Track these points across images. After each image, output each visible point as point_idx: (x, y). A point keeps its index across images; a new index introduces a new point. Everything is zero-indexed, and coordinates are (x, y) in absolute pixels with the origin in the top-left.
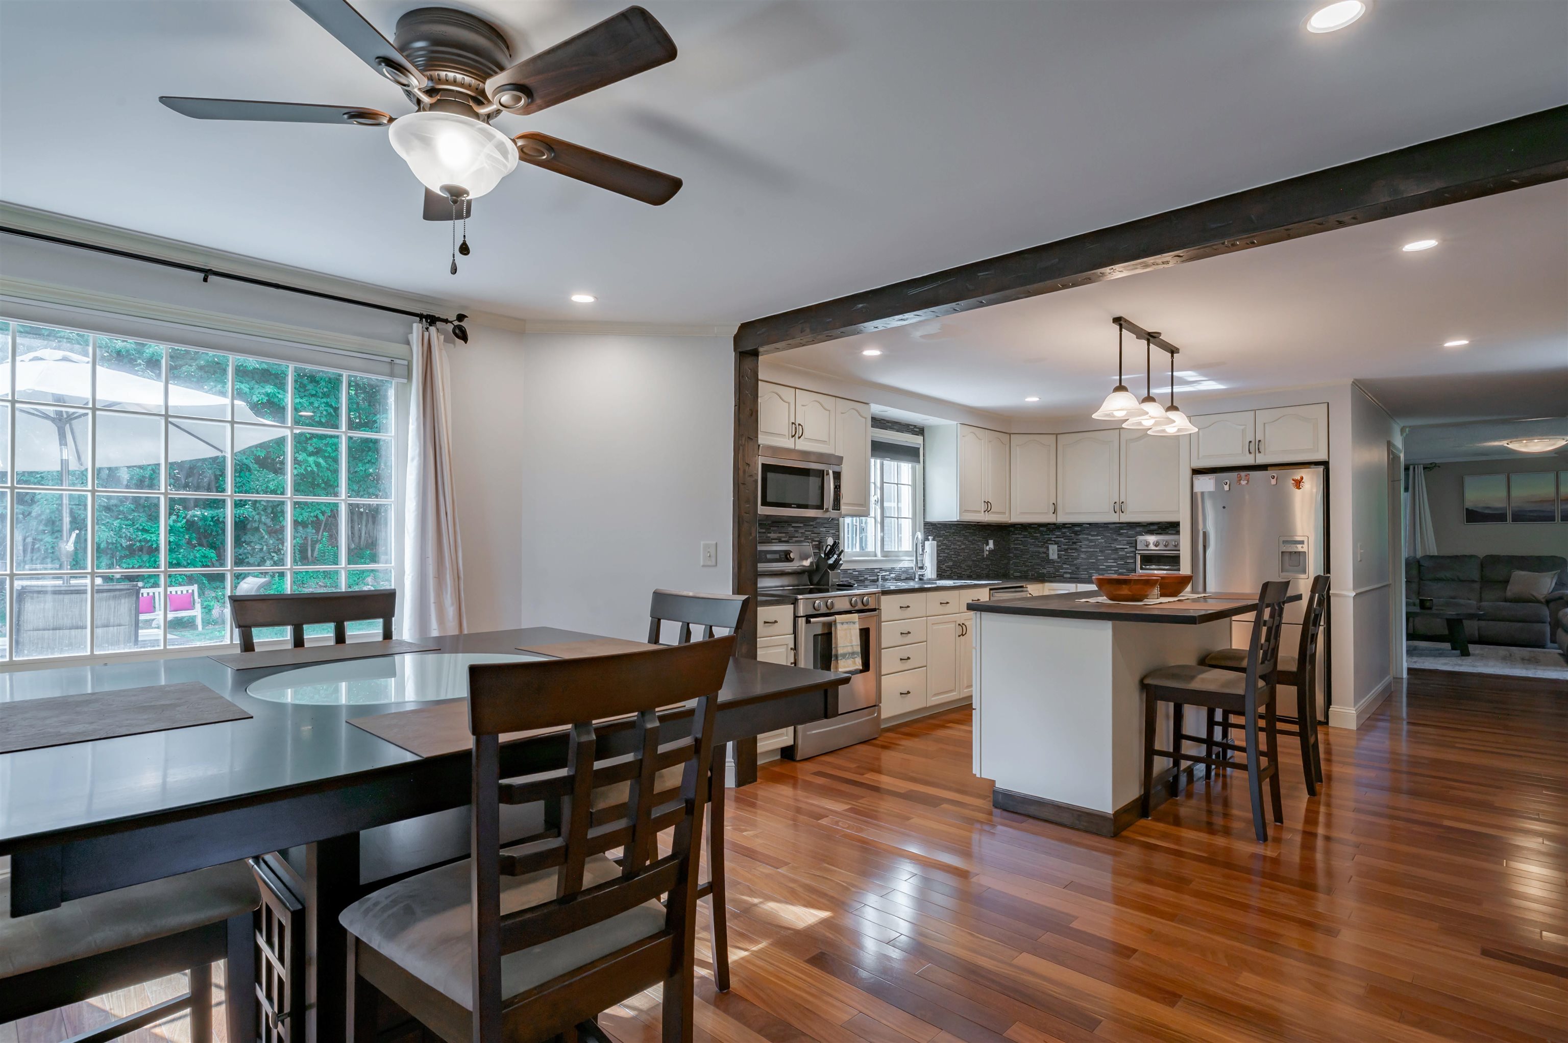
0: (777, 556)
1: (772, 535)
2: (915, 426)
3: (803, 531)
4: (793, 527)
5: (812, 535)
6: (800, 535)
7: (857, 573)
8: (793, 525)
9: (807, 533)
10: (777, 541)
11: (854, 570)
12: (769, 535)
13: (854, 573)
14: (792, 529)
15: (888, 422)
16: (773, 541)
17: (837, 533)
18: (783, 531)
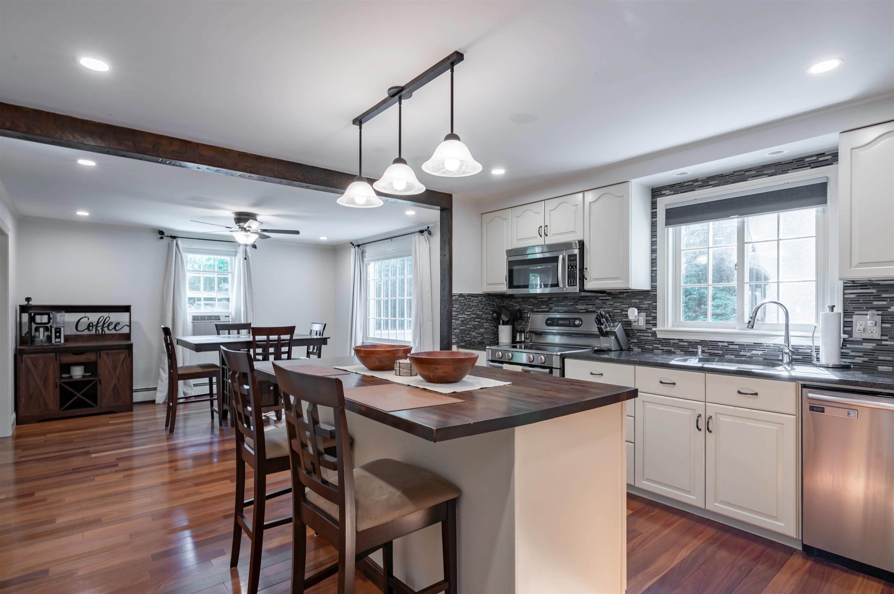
0: (567, 322)
1: (580, 307)
2: (822, 154)
3: (612, 303)
4: (600, 300)
5: (622, 306)
6: (609, 306)
7: (686, 344)
8: (601, 298)
9: (615, 304)
10: (584, 311)
11: (681, 340)
12: (576, 306)
13: (681, 343)
14: (600, 301)
15: (750, 170)
16: (581, 311)
17: (654, 304)
18: (589, 304)
